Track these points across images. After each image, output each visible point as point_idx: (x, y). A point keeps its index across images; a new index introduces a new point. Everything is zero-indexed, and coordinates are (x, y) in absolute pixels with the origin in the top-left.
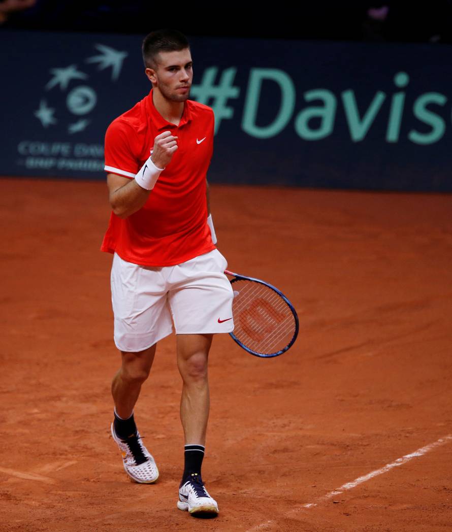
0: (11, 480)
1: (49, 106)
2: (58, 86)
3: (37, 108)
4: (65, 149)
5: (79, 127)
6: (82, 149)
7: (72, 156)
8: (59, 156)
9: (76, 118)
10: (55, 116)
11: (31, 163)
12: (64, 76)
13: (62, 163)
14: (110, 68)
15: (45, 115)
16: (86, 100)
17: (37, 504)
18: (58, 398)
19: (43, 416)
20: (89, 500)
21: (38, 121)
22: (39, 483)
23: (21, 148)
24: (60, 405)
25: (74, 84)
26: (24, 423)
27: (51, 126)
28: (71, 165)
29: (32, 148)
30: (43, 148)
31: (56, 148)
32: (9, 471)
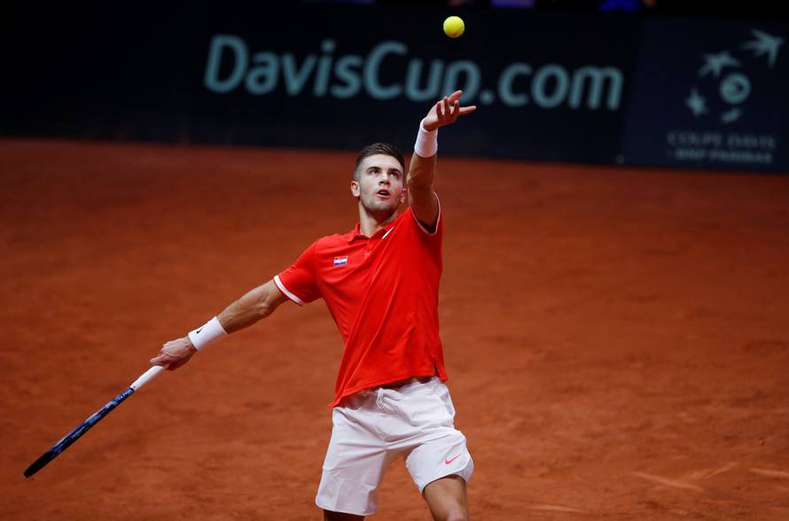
0: (658, 488)
1: (701, 93)
2: (711, 74)
3: (688, 95)
4: (716, 139)
5: (732, 116)
6: (734, 140)
7: (725, 147)
8: (710, 147)
9: (728, 107)
10: (707, 104)
11: (682, 154)
12: (716, 62)
13: (714, 155)
14: (766, 55)
15: (696, 104)
16: (740, 88)
17: (686, 513)
18: (707, 402)
19: (691, 420)
20: (740, 509)
21: (689, 111)
22: (688, 491)
23: (671, 138)
24: (710, 409)
25: (727, 71)
26: (672, 428)
27: (702, 116)
28: (724, 156)
29: (683, 138)
30: (693, 139)
31: (707, 139)
32: (657, 478)
